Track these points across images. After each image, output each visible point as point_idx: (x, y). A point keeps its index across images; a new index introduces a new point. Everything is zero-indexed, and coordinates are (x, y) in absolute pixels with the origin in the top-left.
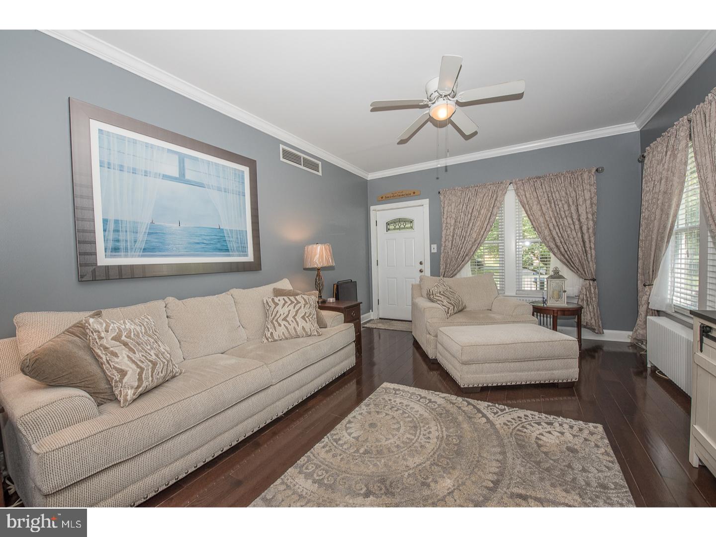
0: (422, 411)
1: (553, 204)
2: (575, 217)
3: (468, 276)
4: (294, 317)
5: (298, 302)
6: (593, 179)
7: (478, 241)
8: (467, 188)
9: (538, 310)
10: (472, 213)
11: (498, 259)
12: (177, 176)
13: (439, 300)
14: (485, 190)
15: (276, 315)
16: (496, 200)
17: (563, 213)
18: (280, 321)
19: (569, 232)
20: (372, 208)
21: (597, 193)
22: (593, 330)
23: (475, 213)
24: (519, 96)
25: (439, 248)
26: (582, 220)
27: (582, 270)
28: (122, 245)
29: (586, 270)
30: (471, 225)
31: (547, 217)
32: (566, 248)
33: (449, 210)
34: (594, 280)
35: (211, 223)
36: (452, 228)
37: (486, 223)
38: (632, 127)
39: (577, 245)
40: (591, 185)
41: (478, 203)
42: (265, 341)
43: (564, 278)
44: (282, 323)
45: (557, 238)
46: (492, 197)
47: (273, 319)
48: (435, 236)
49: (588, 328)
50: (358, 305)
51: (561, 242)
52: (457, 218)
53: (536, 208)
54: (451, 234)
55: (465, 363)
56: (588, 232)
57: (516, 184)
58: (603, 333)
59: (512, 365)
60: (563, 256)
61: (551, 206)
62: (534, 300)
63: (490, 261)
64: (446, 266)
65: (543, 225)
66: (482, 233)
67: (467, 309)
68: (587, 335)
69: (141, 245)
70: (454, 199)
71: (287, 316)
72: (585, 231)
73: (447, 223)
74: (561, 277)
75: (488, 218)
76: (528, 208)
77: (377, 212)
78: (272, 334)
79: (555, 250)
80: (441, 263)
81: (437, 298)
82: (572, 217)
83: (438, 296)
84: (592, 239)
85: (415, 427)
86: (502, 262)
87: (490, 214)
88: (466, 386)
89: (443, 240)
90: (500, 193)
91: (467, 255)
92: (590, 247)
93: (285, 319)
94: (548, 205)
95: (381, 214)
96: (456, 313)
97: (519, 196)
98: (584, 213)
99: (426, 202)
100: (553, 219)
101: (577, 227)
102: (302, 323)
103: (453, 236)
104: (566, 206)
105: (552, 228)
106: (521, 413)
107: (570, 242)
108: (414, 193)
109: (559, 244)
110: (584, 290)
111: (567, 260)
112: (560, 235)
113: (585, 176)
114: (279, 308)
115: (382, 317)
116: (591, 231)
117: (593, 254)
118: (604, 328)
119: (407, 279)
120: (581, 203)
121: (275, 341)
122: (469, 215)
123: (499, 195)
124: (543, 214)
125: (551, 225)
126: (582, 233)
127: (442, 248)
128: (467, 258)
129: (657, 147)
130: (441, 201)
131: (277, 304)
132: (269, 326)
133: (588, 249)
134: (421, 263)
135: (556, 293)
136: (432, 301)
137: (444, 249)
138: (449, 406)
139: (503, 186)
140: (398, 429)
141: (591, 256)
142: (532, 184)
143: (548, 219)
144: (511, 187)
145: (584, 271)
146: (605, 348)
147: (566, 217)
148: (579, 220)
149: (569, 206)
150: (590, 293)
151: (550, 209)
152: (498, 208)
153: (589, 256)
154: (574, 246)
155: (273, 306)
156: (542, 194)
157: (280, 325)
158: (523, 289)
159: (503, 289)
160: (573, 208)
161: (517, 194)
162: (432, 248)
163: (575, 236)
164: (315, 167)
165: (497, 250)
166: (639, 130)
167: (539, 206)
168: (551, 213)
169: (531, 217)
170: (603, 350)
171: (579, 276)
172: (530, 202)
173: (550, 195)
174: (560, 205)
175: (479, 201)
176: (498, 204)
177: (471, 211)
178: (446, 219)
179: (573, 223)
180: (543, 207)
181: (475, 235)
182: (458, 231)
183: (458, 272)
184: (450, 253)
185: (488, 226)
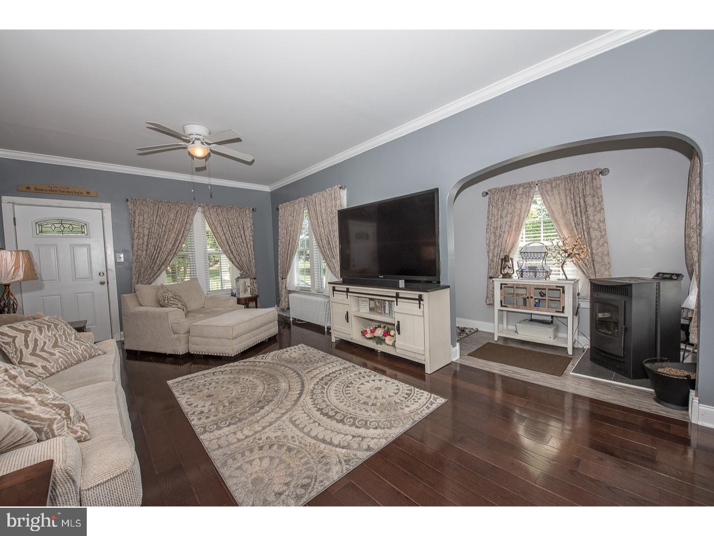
1: (230, 227)
6: (251, 214)
7: (174, 252)
8: (160, 202)
10: (166, 226)
11: (189, 267)
14: (178, 208)
16: (188, 217)
17: (236, 234)
19: (241, 247)
20: (6, 199)
21: (253, 224)
23: (169, 227)
25: (128, 257)
26: (247, 240)
27: (249, 273)
29: (251, 272)
30: (166, 237)
31: (227, 236)
33: (141, 220)
34: (255, 279)
36: (146, 237)
37: (180, 236)
38: (267, 189)
39: (245, 256)
40: (250, 218)
45: (234, 251)
46: (184, 214)
52: (151, 228)
53: (219, 228)
54: (145, 244)
55: (234, 338)
57: (203, 208)
60: (238, 263)
61: (229, 229)
65: (225, 241)
66: (177, 244)
70: (146, 209)
72: (249, 248)
73: (139, 232)
75: (182, 231)
77: (17, 206)
80: (134, 272)
81: (172, 302)
82: (242, 238)
83: (172, 301)
84: (253, 252)
87: (183, 228)
88: (235, 354)
89: (136, 248)
90: (191, 212)
91: (163, 264)
92: (252, 258)
93: (55, 345)
94: (227, 228)
96: (187, 313)
97: (206, 217)
98: (248, 236)
99: (107, 206)
100: (230, 238)
101: (245, 244)
103: (147, 246)
104: (238, 230)
105: (230, 244)
107: (242, 254)
108: (88, 193)
109: (235, 255)
112: (235, 249)
113: (247, 212)
116: (252, 248)
117: (254, 262)
120: (246, 229)
122: (164, 227)
123: (191, 214)
124: (224, 234)
125: (229, 242)
127: (135, 258)
128: (163, 267)
129: (287, 206)
130: (130, 209)
134: (101, 274)
136: (162, 306)
137: (137, 259)
139: (193, 207)
142: (215, 210)
143: (228, 238)
144: (199, 209)
147: (238, 237)
149: (240, 230)
151: (228, 231)
152: (190, 224)
153: (252, 263)
156: (222, 219)
158: (211, 290)
160: (242, 232)
161: (204, 215)
162: (118, 258)
163: (244, 250)
165: (188, 259)
166: (270, 191)
167: (221, 228)
168: (229, 233)
169: (216, 235)
172: (215, 223)
173: (228, 221)
174: (235, 229)
175: (172, 216)
176: (190, 221)
177: (165, 224)
178: (138, 228)
179: (243, 242)
180: (224, 228)
181: (170, 246)
182: (152, 242)
183: (155, 280)
184: (145, 262)
185: (183, 238)
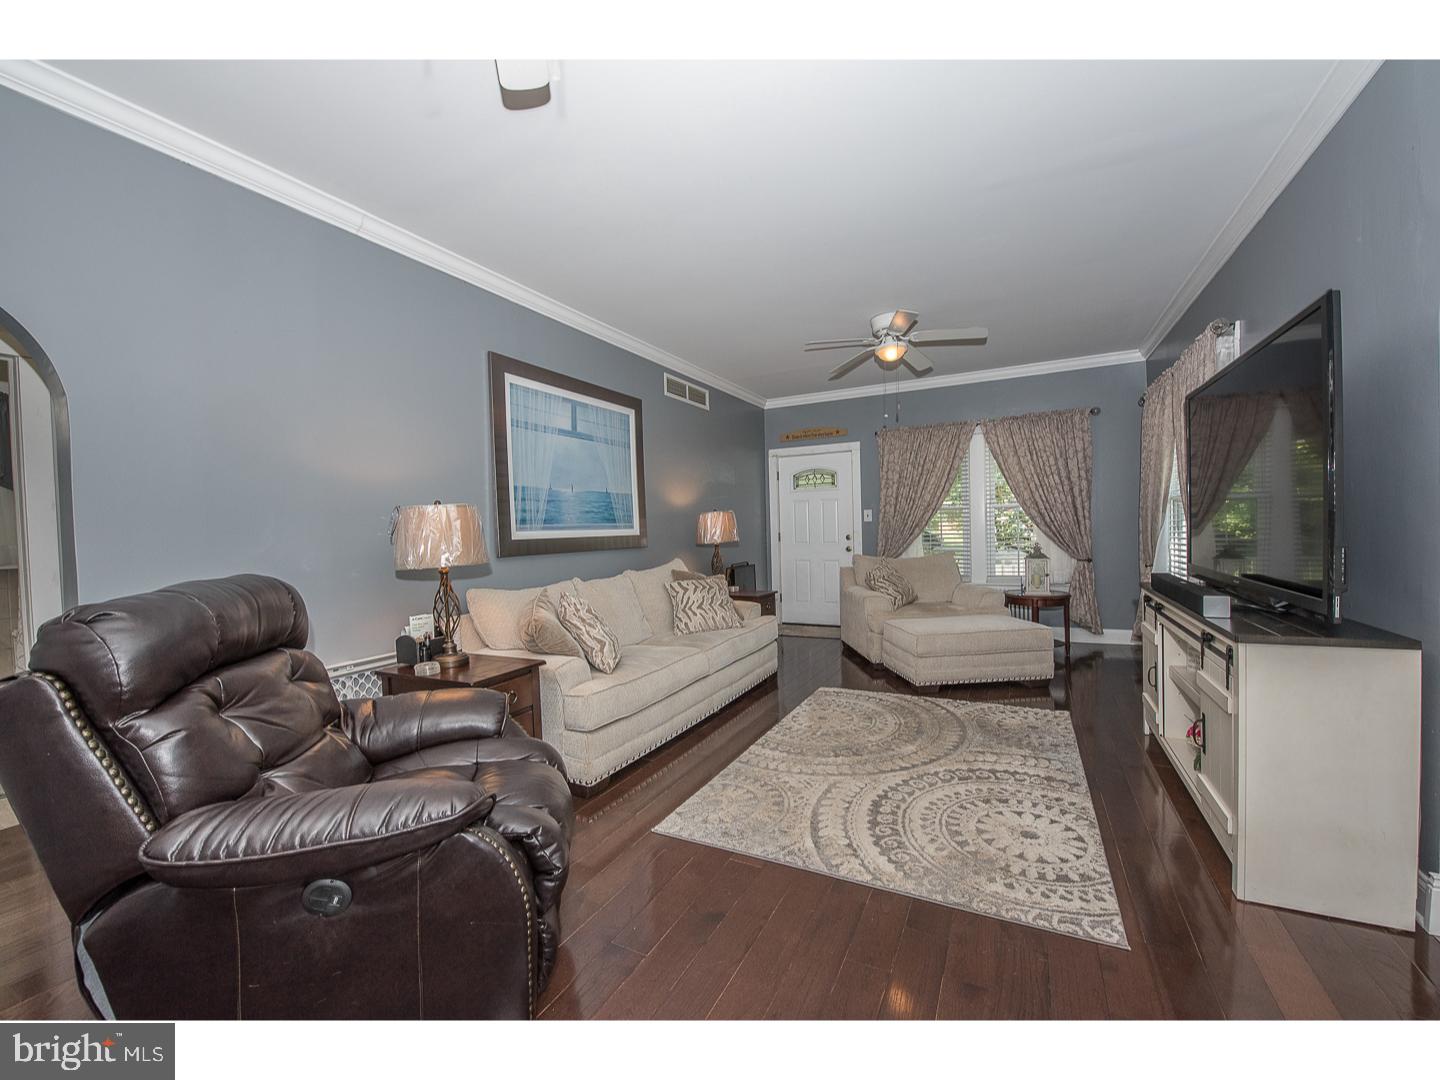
0: (872, 706)
1: (1035, 456)
2: (1063, 474)
3: (919, 556)
4: (710, 605)
5: (711, 587)
6: (1087, 424)
7: (933, 506)
8: (917, 428)
9: (1013, 601)
10: (923, 466)
11: (961, 532)
12: (570, 429)
13: (882, 587)
14: (941, 433)
15: (687, 603)
16: (957, 447)
17: (1047, 469)
18: (694, 608)
19: (1057, 495)
20: (771, 452)
21: (1091, 443)
22: (1089, 629)
23: (929, 465)
24: (982, 341)
25: (875, 515)
26: (1072, 479)
27: (1073, 548)
28: (528, 516)
29: (1079, 547)
30: (922, 483)
31: (1027, 472)
32: (1052, 517)
33: (891, 459)
34: (1089, 560)
35: (598, 487)
36: (896, 485)
37: (944, 480)
38: (1136, 356)
39: (1066, 513)
40: (1083, 431)
41: (933, 451)
42: (680, 633)
43: (1045, 557)
44: (698, 612)
45: (1040, 502)
46: (952, 443)
47: (685, 607)
48: (869, 498)
49: (1083, 627)
50: (773, 594)
51: (1046, 509)
52: (902, 471)
53: (1012, 460)
54: (894, 495)
55: (921, 656)
56: (1080, 494)
57: (986, 426)
58: (1103, 633)
59: (976, 658)
60: (1049, 527)
61: (1032, 459)
62: (1007, 589)
63: (949, 533)
64: (886, 543)
65: (1021, 484)
66: (938, 494)
67: (920, 601)
68: (1079, 636)
69: (542, 516)
70: (898, 444)
71: (702, 603)
72: (1077, 493)
73: (887, 479)
74: (1043, 556)
75: (946, 472)
76: (1001, 461)
77: (780, 459)
78: (686, 624)
79: (1038, 519)
80: (880, 537)
82: (1059, 474)
83: (880, 583)
84: (1086, 504)
85: (870, 718)
86: (967, 536)
87: (949, 467)
88: (922, 684)
89: (882, 504)
90: (963, 438)
91: (917, 525)
92: (1084, 516)
93: (700, 607)
94: (1029, 457)
95: (784, 462)
96: (904, 605)
97: (989, 443)
98: (1076, 470)
99: (856, 446)
100: (1035, 476)
101: (1067, 488)
102: (721, 613)
103: (897, 498)
104: (1052, 459)
105: (1034, 489)
106: (985, 706)
107: (1058, 508)
108: (838, 432)
109: (1043, 511)
110: (1077, 574)
111: (1054, 533)
112: (1044, 499)
113: (1077, 418)
114: (690, 593)
115: (787, 621)
116: (1084, 493)
117: (1088, 526)
118: (1102, 627)
119: (827, 563)
120: (1071, 456)
121: (691, 633)
122: (920, 469)
123: (962, 441)
124: (1022, 470)
125: (1032, 485)
126: (1073, 497)
127: (881, 516)
128: (917, 530)
130: (878, 447)
131: (686, 590)
132: (680, 616)
133: (1081, 518)
134: (848, 538)
135: (1036, 577)
136: (872, 589)
137: (884, 517)
138: (904, 703)
139: (967, 428)
140: (852, 720)
141: (1086, 528)
142: (1007, 427)
143: (1029, 477)
144: (978, 429)
145: (1076, 548)
146: (1107, 656)
147: (1052, 474)
148: (1069, 479)
149: (1056, 459)
150: (1085, 578)
151: (1031, 462)
152: (961, 459)
153: (1082, 528)
154: (1063, 514)
155: (681, 592)
156: (1020, 441)
157: (695, 614)
158: (996, 574)
159: (968, 576)
160: (1061, 462)
161: (987, 439)
162: (865, 516)
163: (1064, 500)
164: (700, 398)
165: (960, 516)
166: (1144, 361)
167: (1016, 458)
168: (1032, 468)
169: (1006, 473)
170: (1102, 658)
171: (1070, 555)
172: (1005, 452)
173: (1030, 443)
174: (1045, 458)
175: (933, 449)
176: (961, 454)
177: (922, 462)
178: (887, 472)
179: (1062, 483)
180: (1022, 459)
181: (928, 497)
182: (904, 491)
183: (905, 550)
184: (893, 523)
185: (947, 484)
